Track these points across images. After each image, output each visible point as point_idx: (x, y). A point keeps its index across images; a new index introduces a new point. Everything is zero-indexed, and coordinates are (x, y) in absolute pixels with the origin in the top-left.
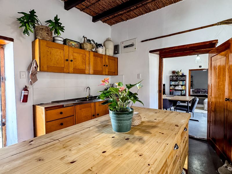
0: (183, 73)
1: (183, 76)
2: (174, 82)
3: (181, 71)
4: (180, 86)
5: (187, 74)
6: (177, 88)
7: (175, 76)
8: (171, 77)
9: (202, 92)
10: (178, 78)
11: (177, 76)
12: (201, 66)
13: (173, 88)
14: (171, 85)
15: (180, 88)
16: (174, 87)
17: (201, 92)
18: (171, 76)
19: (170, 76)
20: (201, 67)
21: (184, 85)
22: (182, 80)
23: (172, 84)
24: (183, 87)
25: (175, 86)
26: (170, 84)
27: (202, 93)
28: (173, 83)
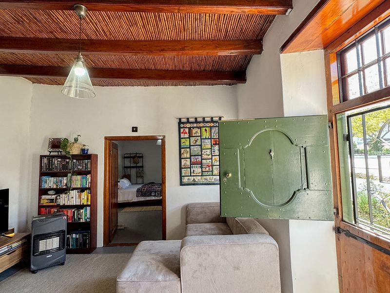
0: (86, 148)
1: (85, 156)
2: (53, 180)
3: (76, 140)
4: (74, 193)
5: (98, 149)
6: (63, 200)
7: (58, 157)
8: (45, 160)
9: (155, 192)
10: (68, 163)
11: (64, 157)
12: (136, 128)
13: (52, 201)
14: (43, 192)
15: (73, 198)
16: (54, 197)
17: (153, 194)
18: (45, 156)
19: (42, 157)
20: (136, 131)
21: (86, 189)
22: (79, 173)
23: (46, 186)
24: (84, 195)
25: (59, 191)
26: (40, 186)
27: (155, 196)
28: (50, 182)
